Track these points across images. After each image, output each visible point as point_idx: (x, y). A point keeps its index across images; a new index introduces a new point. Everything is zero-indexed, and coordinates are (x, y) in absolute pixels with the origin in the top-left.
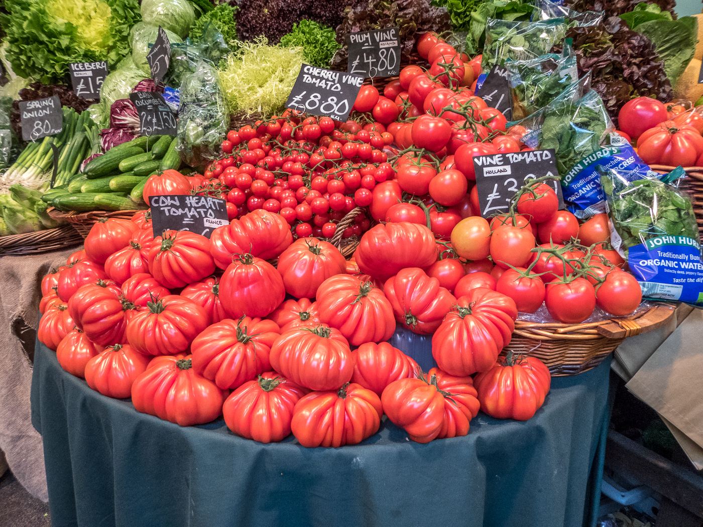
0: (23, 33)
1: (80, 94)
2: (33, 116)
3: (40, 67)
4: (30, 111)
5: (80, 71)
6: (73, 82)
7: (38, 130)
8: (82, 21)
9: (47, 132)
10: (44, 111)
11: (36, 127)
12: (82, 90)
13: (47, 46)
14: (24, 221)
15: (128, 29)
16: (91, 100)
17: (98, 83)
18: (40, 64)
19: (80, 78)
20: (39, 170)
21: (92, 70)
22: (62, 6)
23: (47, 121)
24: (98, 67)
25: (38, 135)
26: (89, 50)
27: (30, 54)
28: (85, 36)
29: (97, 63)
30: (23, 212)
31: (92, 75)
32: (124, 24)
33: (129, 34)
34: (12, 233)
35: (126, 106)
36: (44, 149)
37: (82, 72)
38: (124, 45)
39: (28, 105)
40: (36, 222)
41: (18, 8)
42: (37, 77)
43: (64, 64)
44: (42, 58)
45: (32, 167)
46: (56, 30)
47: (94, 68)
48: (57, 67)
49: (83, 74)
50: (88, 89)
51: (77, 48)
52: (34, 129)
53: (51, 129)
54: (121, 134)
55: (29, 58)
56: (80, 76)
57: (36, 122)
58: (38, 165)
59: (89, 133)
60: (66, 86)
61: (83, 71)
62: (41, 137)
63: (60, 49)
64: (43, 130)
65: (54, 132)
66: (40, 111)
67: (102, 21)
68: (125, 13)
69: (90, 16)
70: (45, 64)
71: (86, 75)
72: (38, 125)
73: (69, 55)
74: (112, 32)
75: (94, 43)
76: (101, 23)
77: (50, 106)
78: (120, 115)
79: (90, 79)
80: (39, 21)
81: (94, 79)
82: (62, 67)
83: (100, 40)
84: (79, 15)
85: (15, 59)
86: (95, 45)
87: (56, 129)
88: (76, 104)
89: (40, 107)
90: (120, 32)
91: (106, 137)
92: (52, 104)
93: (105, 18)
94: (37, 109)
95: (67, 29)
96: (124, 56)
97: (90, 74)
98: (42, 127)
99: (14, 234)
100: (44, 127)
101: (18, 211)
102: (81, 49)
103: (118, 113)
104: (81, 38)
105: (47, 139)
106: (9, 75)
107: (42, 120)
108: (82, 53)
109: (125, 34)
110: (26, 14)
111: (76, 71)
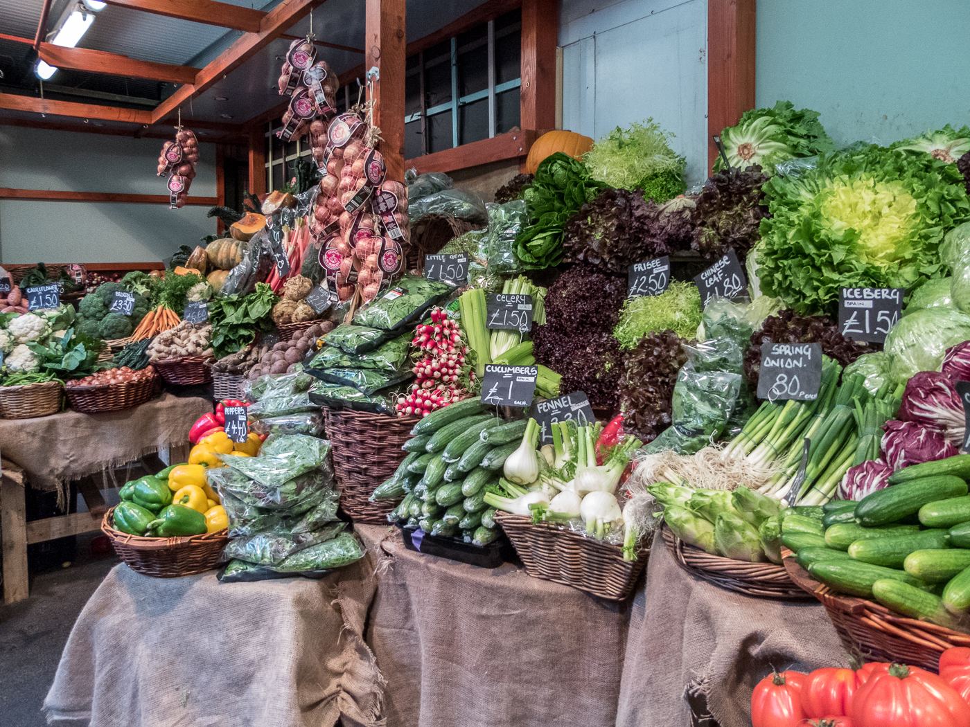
0: (785, 243)
1: (847, 333)
2: (778, 365)
3: (797, 289)
4: (775, 358)
5: (855, 299)
6: (841, 315)
7: (781, 388)
8: (867, 221)
9: (793, 394)
10: (795, 362)
11: (778, 383)
12: (851, 327)
13: (813, 260)
14: (740, 544)
15: (942, 233)
16: (862, 343)
17: (879, 319)
18: (799, 286)
19: (853, 310)
20: (772, 451)
21: (874, 299)
22: (842, 202)
23: (795, 377)
24: (884, 295)
25: (778, 393)
26: (873, 267)
27: (788, 273)
28: (869, 244)
29: (883, 290)
30: (742, 530)
31: (871, 306)
32: (936, 225)
33: (942, 241)
34: (720, 554)
35: (940, 390)
36: (785, 418)
37: (856, 302)
38: (928, 257)
39: (774, 349)
40: (756, 548)
41: (784, 209)
42: (790, 300)
43: (832, 287)
44: (803, 278)
45: (762, 445)
46: (829, 239)
47: (877, 297)
48: (821, 292)
49: (858, 304)
50: (862, 327)
51: (854, 262)
52: (775, 384)
53: (800, 391)
54: (922, 437)
55: (786, 277)
56: (852, 306)
57: (780, 375)
58: (772, 443)
59: (858, 412)
60: (827, 317)
61: (859, 300)
62: (783, 398)
63: (830, 263)
64: (787, 389)
65: (803, 396)
66: (789, 360)
67: (898, 220)
68: (940, 208)
69: (880, 213)
70: (805, 286)
71: (861, 306)
72: (782, 379)
73: (840, 273)
74: (913, 238)
75: (880, 255)
76: (896, 223)
77: (805, 356)
78: (924, 400)
79: (867, 312)
80: (810, 227)
81: (874, 312)
82: (828, 291)
83: (892, 250)
84: (863, 212)
85: (766, 275)
86: (882, 258)
87: (808, 392)
88: (839, 349)
89: (790, 354)
90: (927, 237)
91: (894, 436)
92: (809, 353)
93: (904, 215)
94: (785, 357)
95: (846, 236)
96: (928, 277)
97: (869, 304)
98: (788, 383)
99: (722, 556)
100: (790, 385)
101: (737, 528)
102: (861, 264)
103: (921, 398)
104: (862, 247)
105: (791, 403)
106: (751, 287)
107: (789, 373)
108: (860, 271)
109: (934, 240)
110: (793, 217)
111: (847, 299)
